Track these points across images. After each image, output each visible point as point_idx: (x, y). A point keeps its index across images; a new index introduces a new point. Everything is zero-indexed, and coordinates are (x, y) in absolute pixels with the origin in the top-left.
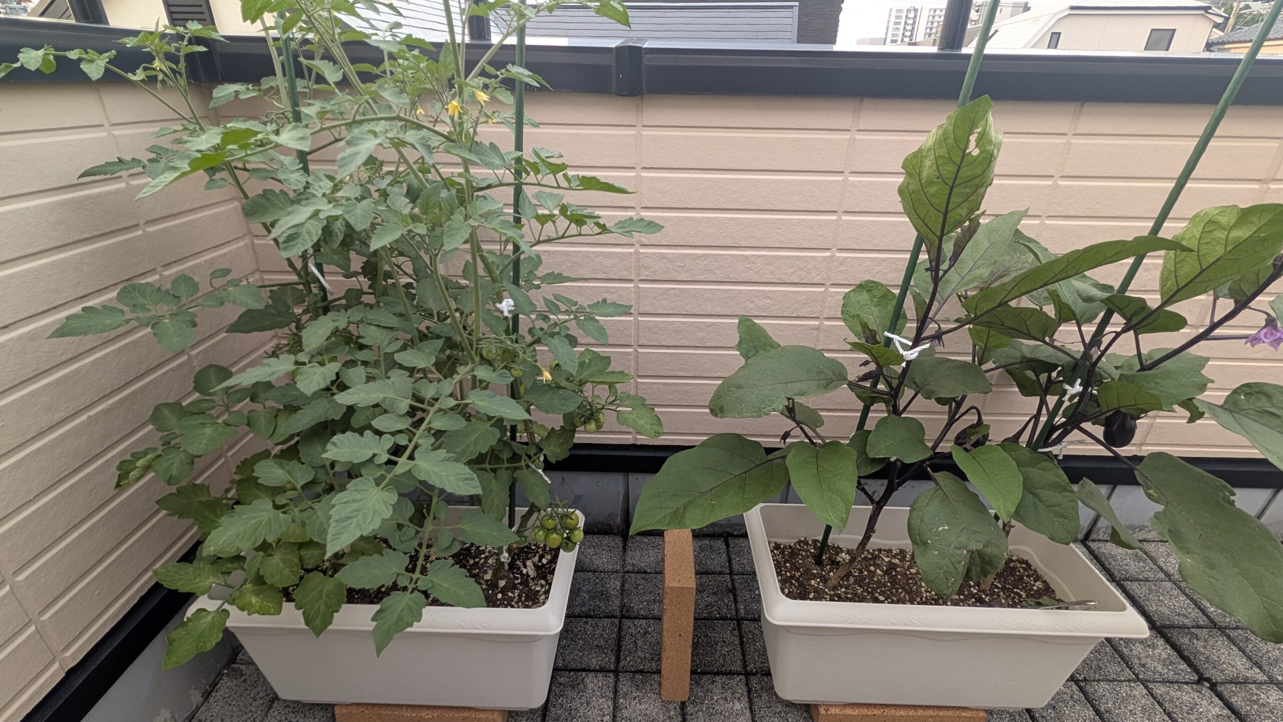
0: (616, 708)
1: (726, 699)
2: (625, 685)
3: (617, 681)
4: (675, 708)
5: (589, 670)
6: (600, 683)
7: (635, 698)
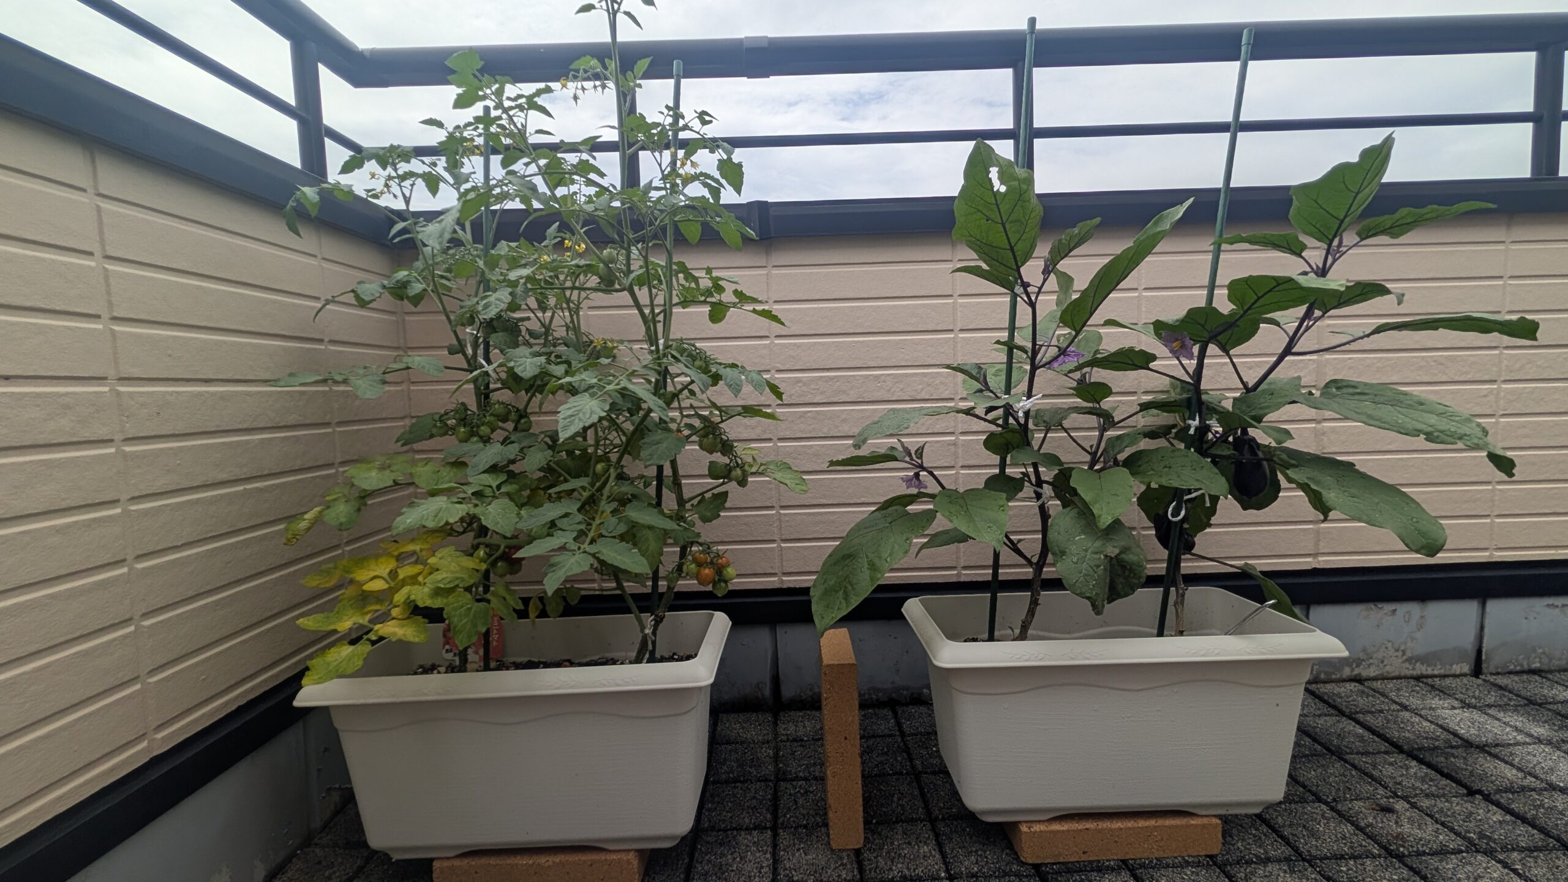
0: (776, 861)
1: (909, 843)
2: (785, 838)
3: (775, 835)
4: (848, 856)
5: (741, 829)
6: (756, 840)
7: (798, 850)
